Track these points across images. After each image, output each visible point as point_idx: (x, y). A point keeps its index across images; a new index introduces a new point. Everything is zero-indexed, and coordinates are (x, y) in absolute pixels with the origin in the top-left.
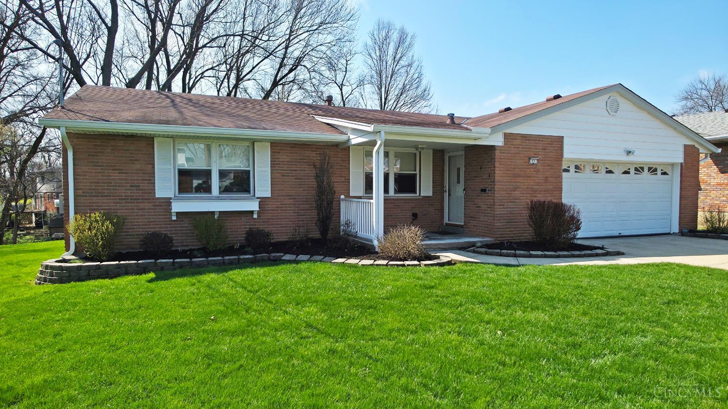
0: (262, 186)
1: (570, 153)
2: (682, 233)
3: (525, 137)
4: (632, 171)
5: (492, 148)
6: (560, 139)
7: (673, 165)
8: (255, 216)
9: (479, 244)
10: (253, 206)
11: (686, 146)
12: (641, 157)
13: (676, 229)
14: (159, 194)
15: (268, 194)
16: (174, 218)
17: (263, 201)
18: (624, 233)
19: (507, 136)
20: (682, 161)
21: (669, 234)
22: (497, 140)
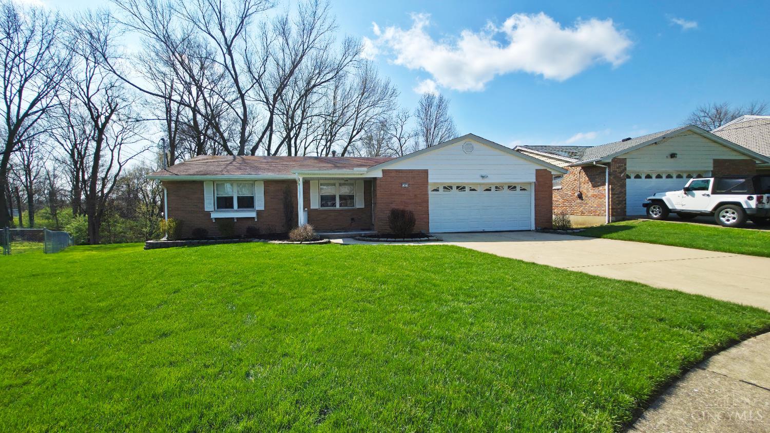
0: (260, 204)
1: (433, 179)
2: (537, 230)
3: (397, 171)
4: (493, 189)
5: (375, 179)
6: (426, 172)
7: (530, 183)
8: (256, 220)
9: (363, 235)
10: (253, 214)
11: (537, 171)
12: (493, 179)
13: (533, 228)
14: (206, 210)
15: (263, 208)
16: (214, 221)
17: (259, 212)
18: (486, 230)
19: (384, 171)
20: (535, 181)
21: (530, 231)
22: (377, 173)
